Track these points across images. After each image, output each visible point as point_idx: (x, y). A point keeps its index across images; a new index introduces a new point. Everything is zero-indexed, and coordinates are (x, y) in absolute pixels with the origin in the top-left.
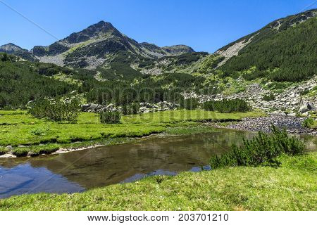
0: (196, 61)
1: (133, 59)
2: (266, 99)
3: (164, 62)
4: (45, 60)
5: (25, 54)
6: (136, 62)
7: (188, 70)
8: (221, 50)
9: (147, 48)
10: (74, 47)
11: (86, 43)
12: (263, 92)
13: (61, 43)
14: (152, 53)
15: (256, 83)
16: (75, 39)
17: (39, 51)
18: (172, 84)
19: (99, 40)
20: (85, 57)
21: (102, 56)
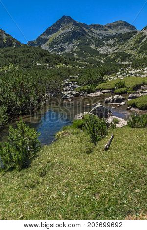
0: (129, 38)
1: (90, 42)
6: (93, 43)
8: (145, 28)
11: (58, 34)
13: (42, 37)
16: (50, 32)
17: (32, 44)
20: (61, 44)
21: (71, 42)
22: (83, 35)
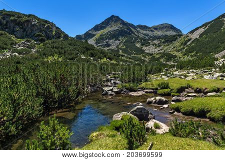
0: (175, 40)
1: (136, 40)
6: (138, 42)
8: (190, 33)
10: (99, 34)
13: (90, 32)
16: (98, 28)
19: (113, 29)
20: (107, 40)
21: (117, 39)
22: (130, 34)
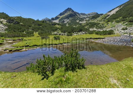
0: (98, 17)
1: (77, 19)
2: (123, 29)
3: (87, 19)
4: (54, 21)
5: (49, 20)
7: (95, 21)
8: (108, 12)
9: (82, 15)
11: (64, 15)
12: (123, 27)
13: (58, 16)
14: (84, 16)
15: (120, 24)
17: (53, 19)
18: (88, 26)
19: (68, 14)
21: (68, 19)
22: (74, 16)
